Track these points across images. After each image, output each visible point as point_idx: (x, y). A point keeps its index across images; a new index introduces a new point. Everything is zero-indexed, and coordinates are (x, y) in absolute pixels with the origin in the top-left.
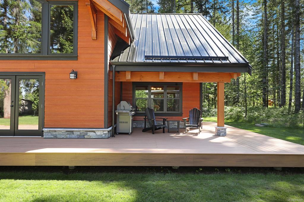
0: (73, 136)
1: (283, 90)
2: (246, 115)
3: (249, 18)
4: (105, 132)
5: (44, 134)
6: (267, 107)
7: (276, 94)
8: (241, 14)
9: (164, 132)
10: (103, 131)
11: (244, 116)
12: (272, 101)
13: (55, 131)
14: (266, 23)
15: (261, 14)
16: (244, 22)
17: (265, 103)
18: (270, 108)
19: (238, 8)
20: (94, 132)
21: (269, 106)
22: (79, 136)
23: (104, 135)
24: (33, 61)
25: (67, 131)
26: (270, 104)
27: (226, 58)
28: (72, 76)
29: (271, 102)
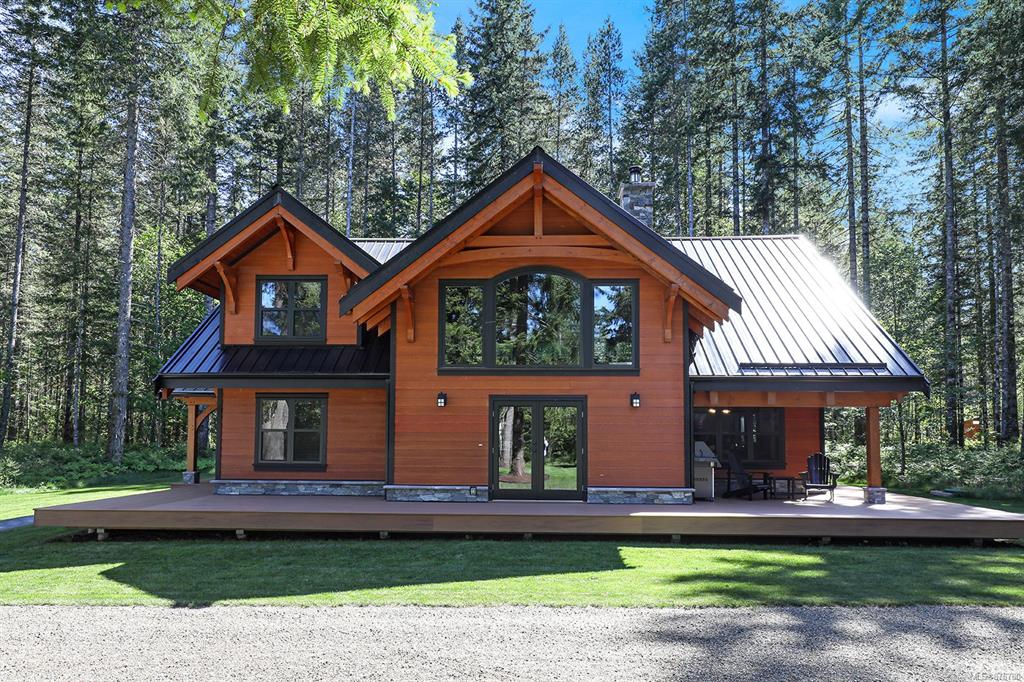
0: (636, 500)
1: (1009, 394)
2: (904, 468)
3: (897, 174)
4: (687, 495)
5: (589, 496)
6: (962, 444)
7: (989, 405)
8: (874, 160)
9: (765, 498)
10: (685, 492)
11: (899, 470)
12: (977, 423)
13: (607, 492)
14: (950, 194)
15: (934, 162)
16: (885, 185)
17: (953, 434)
18: (971, 449)
19: (864, 145)
20: (669, 493)
21: (967, 442)
22: (646, 500)
23: (685, 500)
24: (568, 378)
25: (625, 492)
26: (970, 435)
27: (883, 366)
28: (636, 403)
29: (974, 426)
